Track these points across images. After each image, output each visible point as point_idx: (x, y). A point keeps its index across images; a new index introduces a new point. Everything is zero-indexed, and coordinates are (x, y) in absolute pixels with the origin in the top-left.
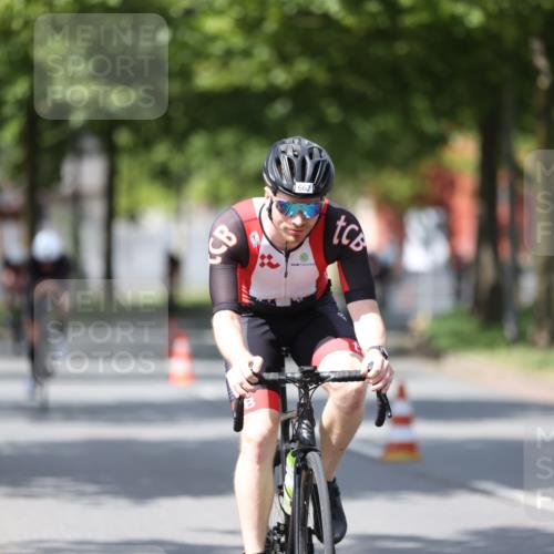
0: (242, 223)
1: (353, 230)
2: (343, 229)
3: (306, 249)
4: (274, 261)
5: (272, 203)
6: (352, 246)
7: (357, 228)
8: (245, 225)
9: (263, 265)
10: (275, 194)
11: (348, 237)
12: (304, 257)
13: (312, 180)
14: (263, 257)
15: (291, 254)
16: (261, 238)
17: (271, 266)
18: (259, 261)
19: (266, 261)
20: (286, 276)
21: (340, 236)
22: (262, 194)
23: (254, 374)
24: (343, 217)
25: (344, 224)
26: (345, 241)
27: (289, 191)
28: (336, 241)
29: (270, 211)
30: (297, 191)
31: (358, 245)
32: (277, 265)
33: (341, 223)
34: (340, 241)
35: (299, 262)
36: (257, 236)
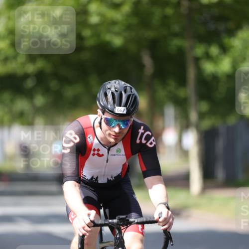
0: (83, 129)
1: (148, 135)
2: (143, 134)
3: (120, 146)
4: (100, 153)
5: (101, 119)
6: (148, 144)
7: (150, 134)
8: (85, 130)
9: (94, 155)
10: (103, 113)
11: (145, 139)
12: (119, 151)
13: (125, 106)
14: (94, 150)
15: (111, 149)
16: (94, 139)
17: (99, 155)
18: (92, 152)
19: (96, 152)
20: (107, 162)
21: (141, 139)
22: (96, 113)
23: (91, 221)
24: (142, 127)
25: (143, 131)
26: (144, 141)
27: (112, 112)
28: (138, 141)
29: (100, 123)
30: (116, 112)
31: (151, 143)
32: (103, 155)
33: (141, 131)
34: (141, 141)
35: (116, 153)
36: (91, 138)
